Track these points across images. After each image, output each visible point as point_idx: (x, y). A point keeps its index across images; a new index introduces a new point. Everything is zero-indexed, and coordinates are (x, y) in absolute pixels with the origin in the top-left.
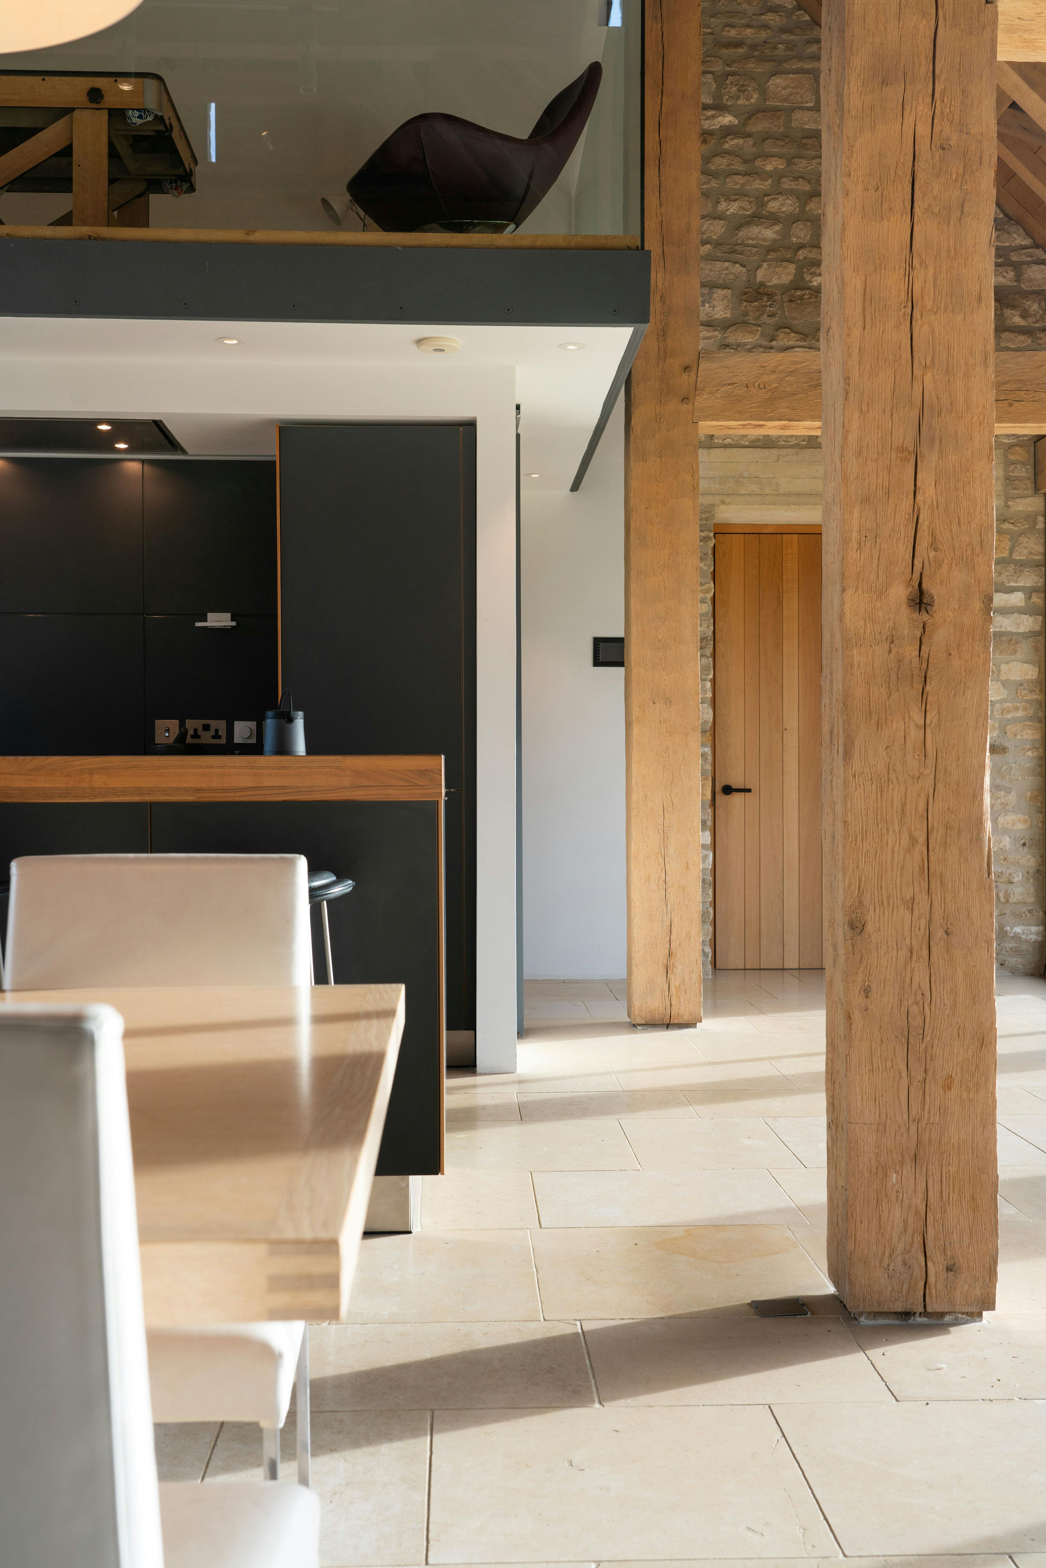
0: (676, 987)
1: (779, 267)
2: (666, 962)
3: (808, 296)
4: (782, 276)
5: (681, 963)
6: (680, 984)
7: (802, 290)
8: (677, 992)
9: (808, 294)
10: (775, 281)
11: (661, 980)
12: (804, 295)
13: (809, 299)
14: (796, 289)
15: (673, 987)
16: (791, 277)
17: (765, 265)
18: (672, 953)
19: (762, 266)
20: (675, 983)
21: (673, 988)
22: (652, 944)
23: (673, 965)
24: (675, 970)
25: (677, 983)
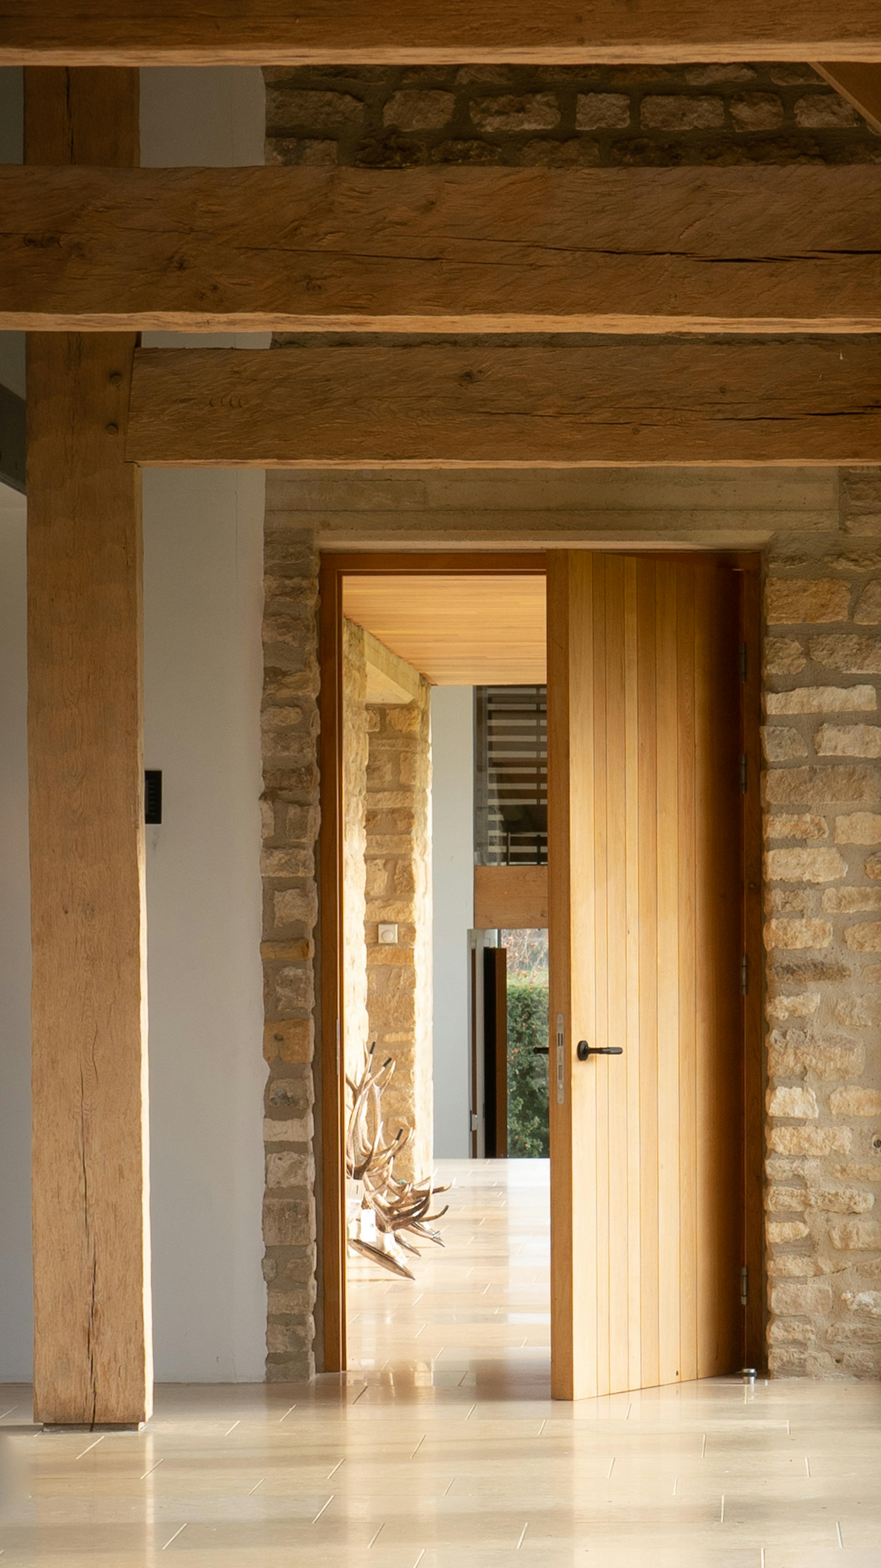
0: (103, 1365)
1: (424, 101)
2: (86, 1326)
3: (477, 152)
4: (430, 115)
5: (112, 1328)
6: (110, 1361)
7: (466, 140)
8: (104, 1373)
9: (477, 148)
10: (417, 125)
11: (79, 1356)
12: (469, 150)
13: (479, 156)
14: (456, 139)
15: (98, 1366)
16: (447, 117)
17: (398, 95)
18: (97, 1311)
19: (393, 97)
20: (102, 1358)
21: (98, 1369)
22: (64, 1296)
23: (98, 1329)
24: (102, 1338)
25: (105, 1360)
